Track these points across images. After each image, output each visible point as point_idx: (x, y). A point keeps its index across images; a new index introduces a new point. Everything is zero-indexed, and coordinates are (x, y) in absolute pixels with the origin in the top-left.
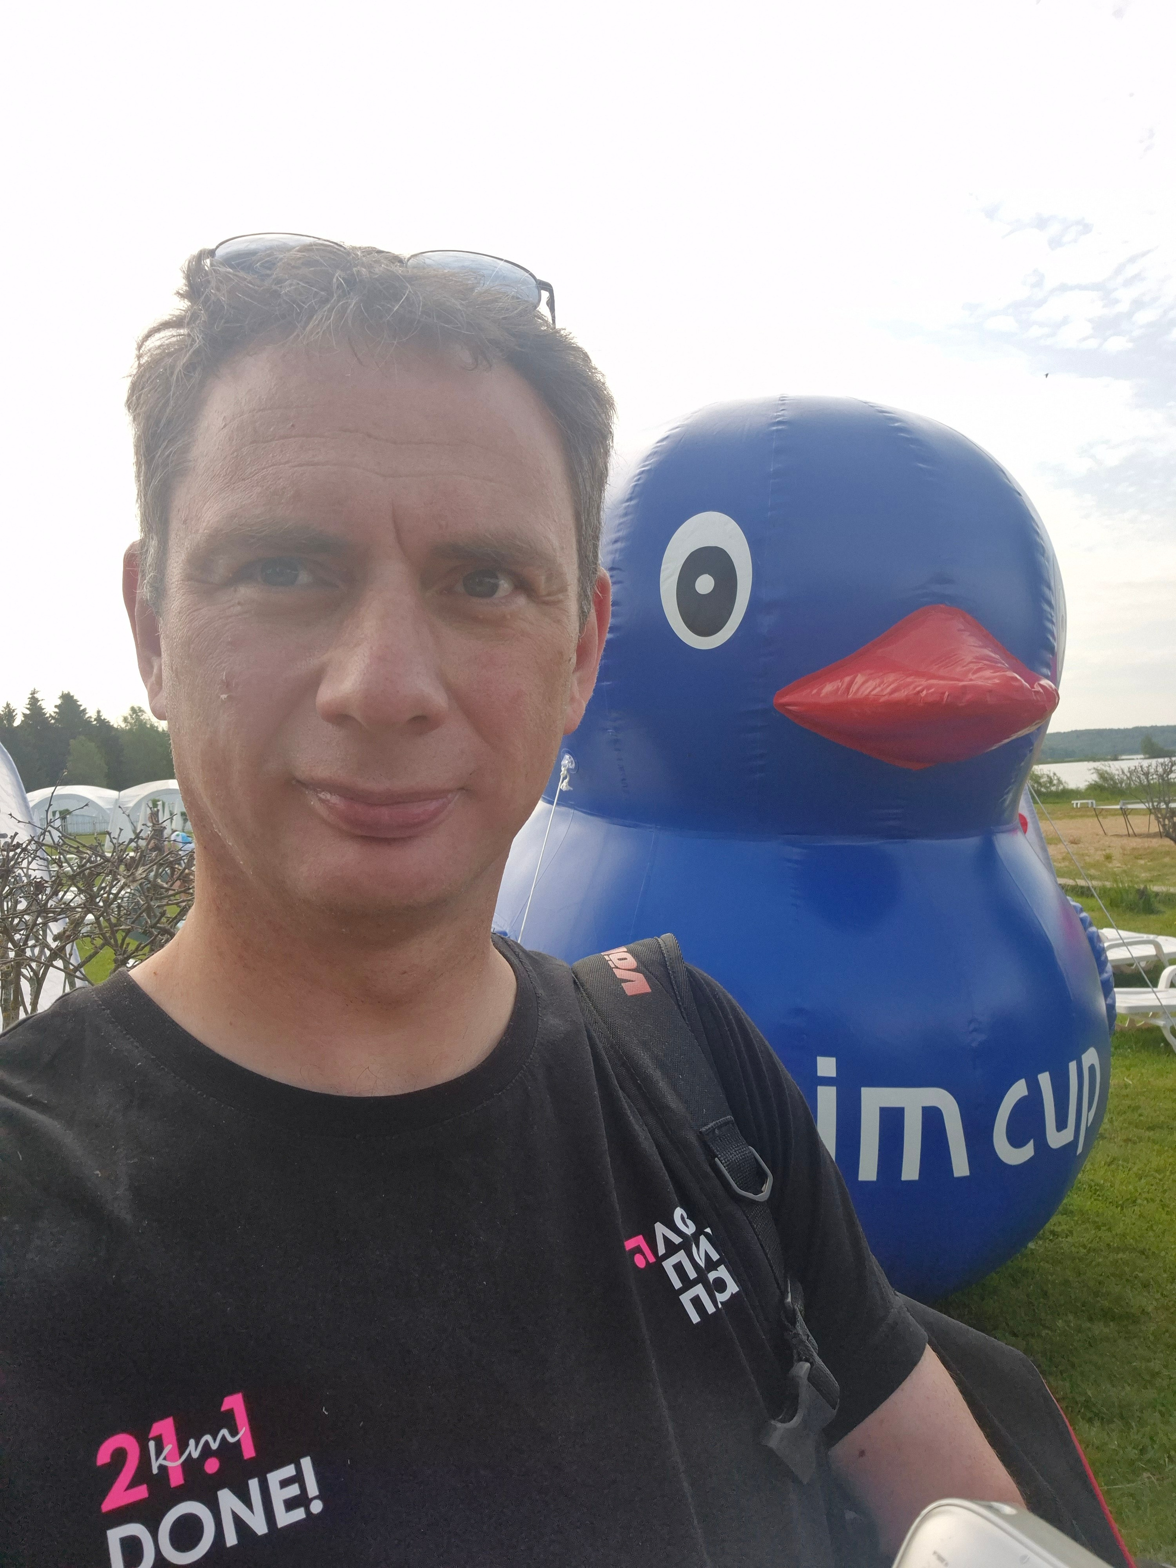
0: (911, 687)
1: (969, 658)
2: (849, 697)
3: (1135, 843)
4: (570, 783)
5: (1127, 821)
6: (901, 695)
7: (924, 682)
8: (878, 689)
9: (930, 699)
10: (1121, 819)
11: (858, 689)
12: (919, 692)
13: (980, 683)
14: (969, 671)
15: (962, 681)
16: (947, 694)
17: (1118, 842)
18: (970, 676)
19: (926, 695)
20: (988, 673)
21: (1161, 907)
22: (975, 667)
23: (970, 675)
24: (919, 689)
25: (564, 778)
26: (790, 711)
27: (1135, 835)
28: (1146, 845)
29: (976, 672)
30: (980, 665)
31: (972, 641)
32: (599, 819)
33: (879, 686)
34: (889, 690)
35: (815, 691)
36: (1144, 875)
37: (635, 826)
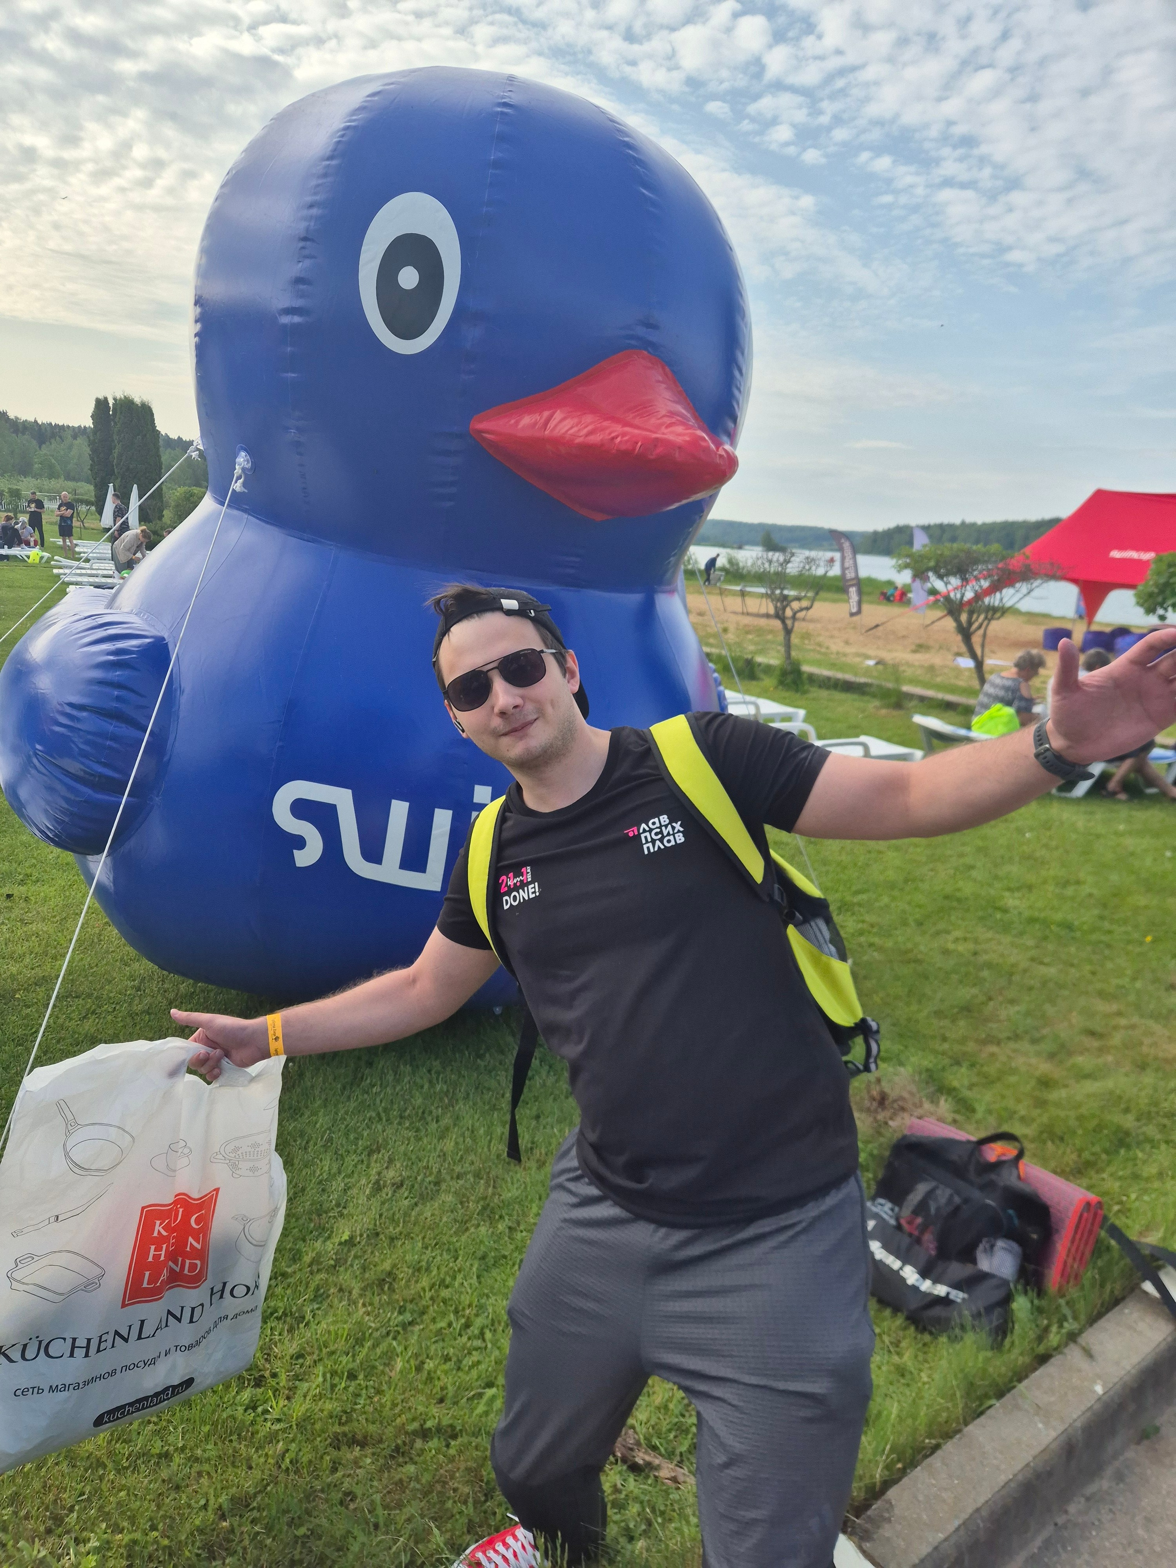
0: (607, 432)
1: (663, 412)
2: (547, 432)
3: (747, 620)
4: (244, 485)
5: (743, 601)
6: (596, 438)
7: (618, 429)
8: (575, 429)
9: (623, 447)
10: (739, 600)
11: (556, 426)
12: (613, 439)
13: (671, 437)
14: (662, 424)
15: (655, 433)
16: (639, 444)
17: (734, 618)
18: (663, 429)
19: (621, 442)
20: (680, 429)
21: (762, 676)
22: (668, 421)
23: (663, 427)
24: (613, 435)
25: (239, 478)
26: (485, 439)
27: (748, 614)
28: (756, 623)
29: (668, 426)
30: (673, 420)
31: (667, 395)
32: (276, 529)
33: (577, 425)
34: (585, 431)
35: (513, 421)
36: (751, 648)
37: (313, 541)
